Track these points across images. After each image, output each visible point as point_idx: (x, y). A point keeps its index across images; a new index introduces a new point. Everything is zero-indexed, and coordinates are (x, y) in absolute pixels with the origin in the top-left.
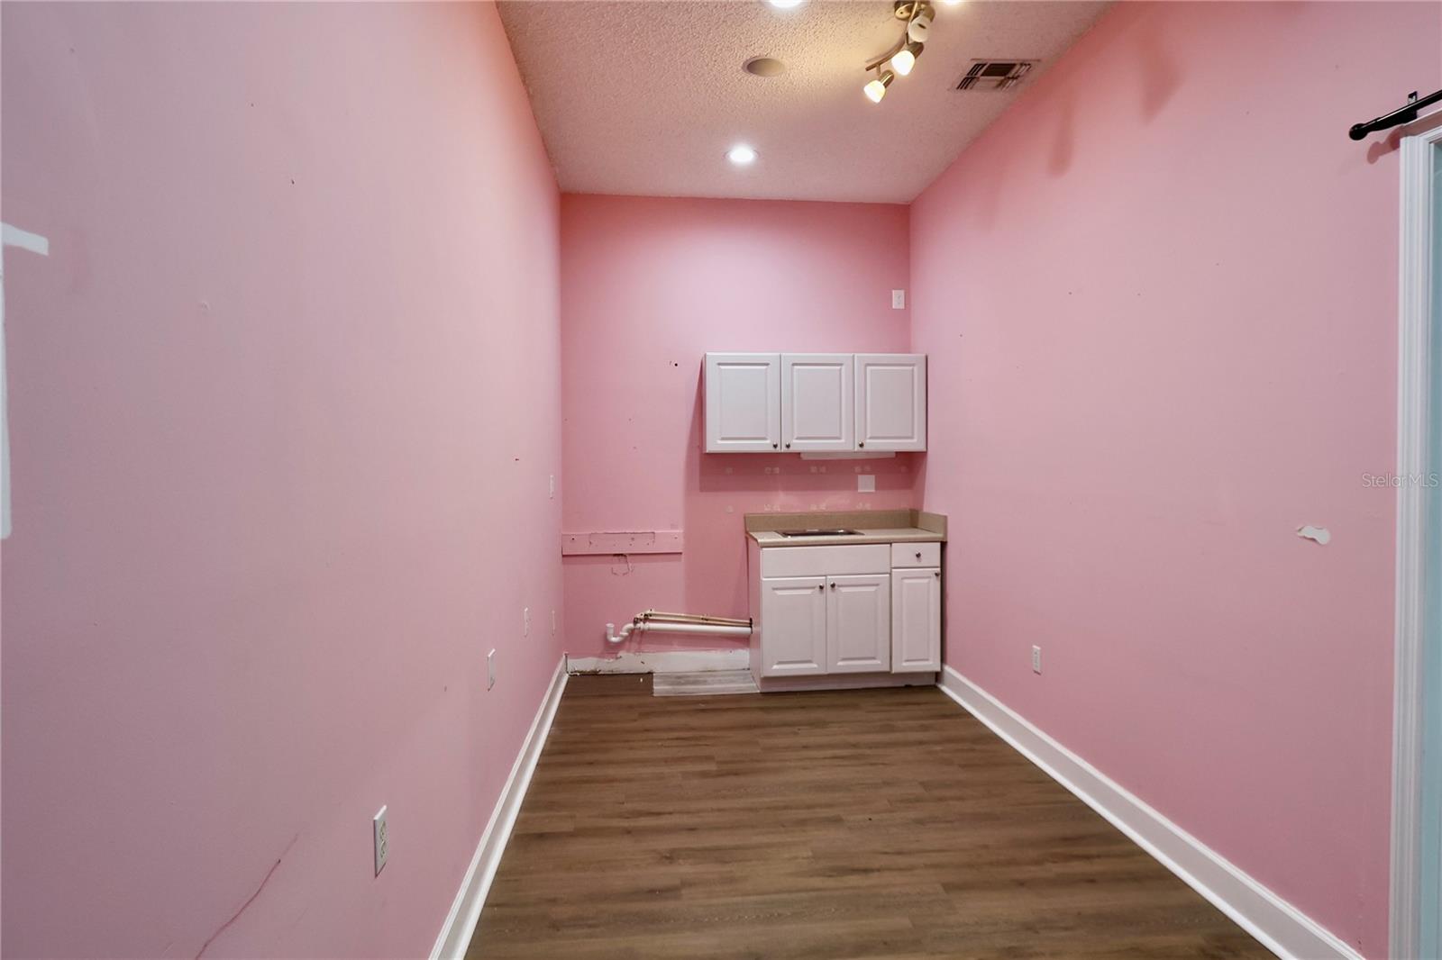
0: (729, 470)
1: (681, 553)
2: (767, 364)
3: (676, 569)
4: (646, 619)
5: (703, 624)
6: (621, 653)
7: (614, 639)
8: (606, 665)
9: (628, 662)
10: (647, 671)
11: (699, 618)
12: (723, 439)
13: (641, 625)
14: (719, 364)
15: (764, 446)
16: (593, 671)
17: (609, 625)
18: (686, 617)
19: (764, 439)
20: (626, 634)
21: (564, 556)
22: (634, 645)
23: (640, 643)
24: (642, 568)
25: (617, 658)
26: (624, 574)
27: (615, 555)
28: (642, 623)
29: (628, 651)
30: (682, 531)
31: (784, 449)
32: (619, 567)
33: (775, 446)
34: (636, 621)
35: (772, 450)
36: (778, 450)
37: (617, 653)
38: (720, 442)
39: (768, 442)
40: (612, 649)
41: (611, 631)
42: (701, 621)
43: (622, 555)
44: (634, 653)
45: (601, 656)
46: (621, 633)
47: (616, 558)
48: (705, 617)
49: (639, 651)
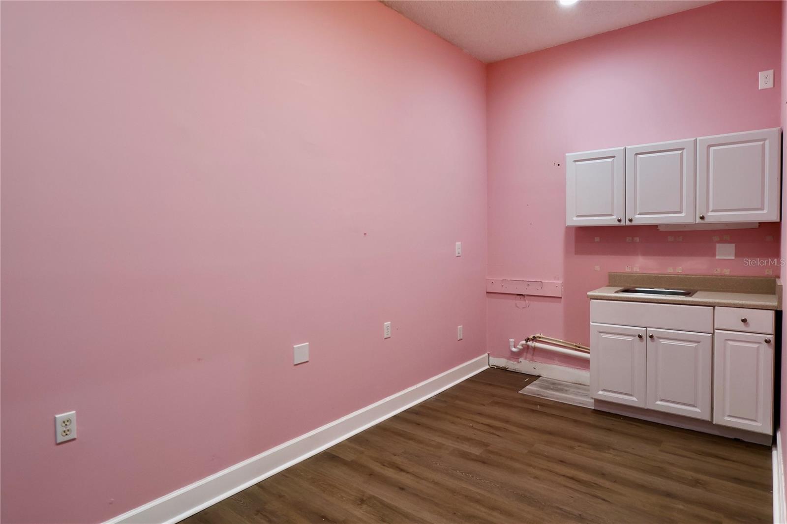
0: (597, 239)
1: (561, 298)
2: (613, 157)
3: (558, 308)
4: (534, 339)
5: (576, 350)
6: (521, 360)
7: (514, 349)
8: (512, 365)
9: (525, 366)
10: (537, 375)
11: (573, 345)
12: (578, 216)
13: (530, 343)
14: (575, 161)
15: (610, 221)
16: (504, 368)
17: (512, 340)
18: (562, 342)
19: (611, 215)
20: (521, 347)
21: (487, 292)
22: (529, 356)
23: (533, 355)
24: (536, 304)
25: (518, 362)
26: (523, 308)
27: (518, 295)
28: (531, 342)
29: (526, 359)
30: (561, 282)
31: (628, 223)
32: (521, 303)
33: (619, 221)
34: (528, 340)
35: (617, 223)
36: (623, 223)
37: (519, 359)
38: (575, 219)
39: (614, 217)
40: (516, 356)
41: (512, 344)
42: (574, 347)
43: (522, 295)
44: (529, 361)
45: (509, 359)
46: (518, 346)
47: (519, 296)
48: (578, 345)
49: (532, 360)
